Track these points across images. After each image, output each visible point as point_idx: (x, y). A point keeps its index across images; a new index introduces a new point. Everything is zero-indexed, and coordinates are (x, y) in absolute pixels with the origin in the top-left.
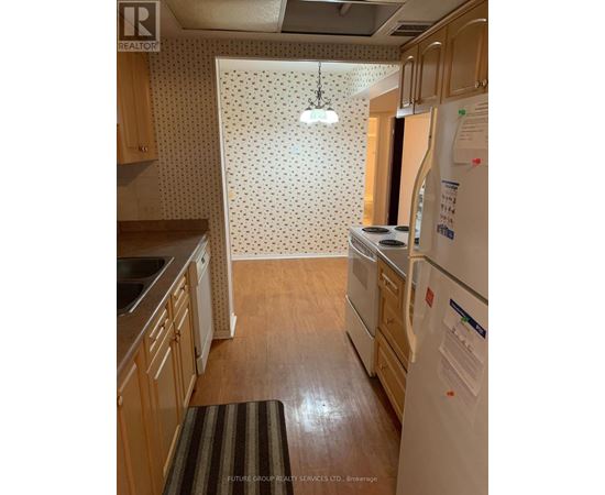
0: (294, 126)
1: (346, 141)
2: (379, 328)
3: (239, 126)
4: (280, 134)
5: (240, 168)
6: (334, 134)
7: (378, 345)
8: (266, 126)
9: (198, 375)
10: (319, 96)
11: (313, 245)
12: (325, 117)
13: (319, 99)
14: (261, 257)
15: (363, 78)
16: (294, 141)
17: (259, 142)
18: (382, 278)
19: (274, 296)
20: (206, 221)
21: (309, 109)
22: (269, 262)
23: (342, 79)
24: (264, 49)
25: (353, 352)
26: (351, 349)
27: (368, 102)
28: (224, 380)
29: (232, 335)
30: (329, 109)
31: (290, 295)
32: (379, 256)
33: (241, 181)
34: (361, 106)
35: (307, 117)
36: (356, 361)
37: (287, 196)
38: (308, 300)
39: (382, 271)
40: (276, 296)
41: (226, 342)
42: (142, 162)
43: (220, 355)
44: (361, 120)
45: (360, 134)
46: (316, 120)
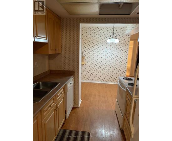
0: (105, 44)
1: (122, 48)
2: (125, 114)
3: (89, 43)
4: (101, 46)
5: (89, 55)
6: (118, 46)
7: (124, 120)
8: (97, 43)
9: (66, 119)
10: (113, 34)
11: (109, 80)
12: (114, 41)
13: (113, 35)
14: (92, 82)
15: (128, 29)
16: (105, 48)
17: (95, 48)
18: (127, 97)
19: (94, 95)
20: (74, 71)
21: (110, 38)
22: (95, 84)
23: (122, 29)
24: (94, 20)
25: (116, 119)
26: (116, 117)
27: (130, 36)
28: (74, 121)
29: (79, 106)
30: (116, 38)
31: (99, 96)
32: (127, 89)
33: (88, 59)
34: (128, 38)
35: (109, 41)
36: (117, 122)
37: (102, 64)
38: (105, 98)
39: (127, 95)
40: (95, 95)
41: (77, 109)
42: (55, 54)
43: (74, 113)
44: (127, 42)
45: (127, 46)
46: (112, 42)
